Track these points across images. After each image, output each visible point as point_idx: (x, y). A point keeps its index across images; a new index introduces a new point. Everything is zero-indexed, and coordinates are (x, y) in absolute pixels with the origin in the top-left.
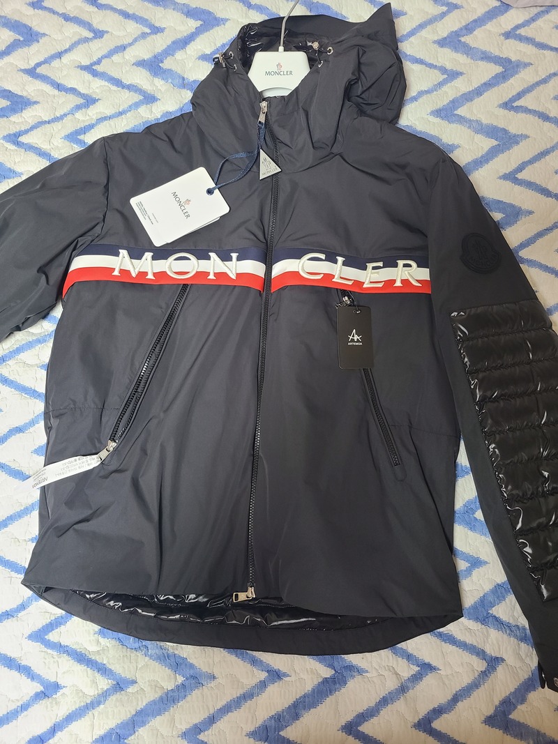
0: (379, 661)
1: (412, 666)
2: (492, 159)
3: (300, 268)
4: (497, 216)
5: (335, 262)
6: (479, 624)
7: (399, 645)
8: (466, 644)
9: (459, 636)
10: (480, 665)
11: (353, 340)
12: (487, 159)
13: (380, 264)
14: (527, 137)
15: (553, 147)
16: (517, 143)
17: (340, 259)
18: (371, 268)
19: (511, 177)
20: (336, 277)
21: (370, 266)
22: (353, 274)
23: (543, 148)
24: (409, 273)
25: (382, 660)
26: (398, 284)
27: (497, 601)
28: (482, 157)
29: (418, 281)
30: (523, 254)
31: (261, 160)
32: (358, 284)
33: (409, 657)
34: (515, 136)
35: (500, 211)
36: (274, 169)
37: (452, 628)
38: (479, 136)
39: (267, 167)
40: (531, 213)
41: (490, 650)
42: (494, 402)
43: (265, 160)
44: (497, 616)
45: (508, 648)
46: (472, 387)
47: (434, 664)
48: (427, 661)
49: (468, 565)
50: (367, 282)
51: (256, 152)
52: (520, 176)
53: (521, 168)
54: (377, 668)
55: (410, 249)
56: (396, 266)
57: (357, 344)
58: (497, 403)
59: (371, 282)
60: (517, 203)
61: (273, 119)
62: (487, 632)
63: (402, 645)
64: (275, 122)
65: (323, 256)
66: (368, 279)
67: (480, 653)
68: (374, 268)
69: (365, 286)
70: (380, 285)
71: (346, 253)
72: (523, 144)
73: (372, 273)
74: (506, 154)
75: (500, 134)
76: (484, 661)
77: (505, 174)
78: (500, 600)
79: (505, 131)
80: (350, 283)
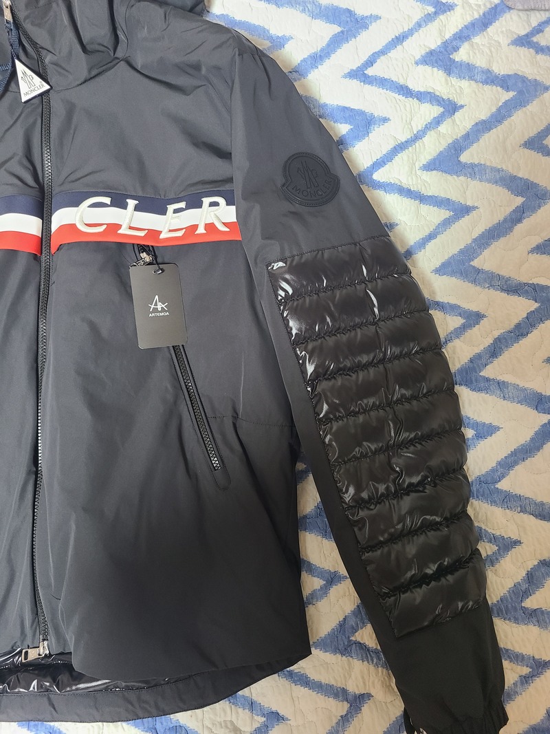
0: (212, 716)
1: (256, 717)
2: (334, 51)
3: (78, 218)
4: (342, 129)
5: (124, 206)
6: (339, 656)
7: (240, 693)
8: (321, 684)
9: (314, 675)
10: (341, 708)
11: (155, 310)
12: (328, 52)
13: (182, 205)
14: (377, 18)
15: (412, 29)
16: (366, 27)
17: (132, 203)
18: (172, 211)
19: (359, 74)
20: (123, 227)
21: (171, 208)
22: (149, 221)
23: (397, 32)
24: (215, 214)
25: (217, 715)
26: (201, 230)
27: (360, 625)
28: (322, 50)
29: (225, 224)
30: (377, 176)
31: (20, 74)
32: (154, 233)
33: (252, 705)
34: (363, 18)
35: (346, 120)
36: (40, 86)
37: (302, 666)
38: (318, 21)
39: (30, 85)
40: (385, 120)
41: (354, 687)
42: (330, 379)
43: (24, 73)
44: (362, 642)
45: (376, 682)
46: (301, 361)
47: (281, 713)
48: (274, 709)
49: (322, 582)
50: (166, 230)
51: (10, 64)
52: (370, 72)
53: (370, 62)
54: (210, 726)
55: (220, 181)
56: (199, 205)
57: (162, 314)
58: (333, 380)
59: (170, 231)
60: (368, 109)
61: (21, 15)
62: (349, 664)
63: (245, 692)
64: (25, 20)
65: (107, 200)
66: (167, 225)
67: (340, 693)
68: (176, 211)
69: (162, 236)
70: (180, 234)
71: (140, 194)
72: (373, 27)
73: (172, 218)
74: (353, 42)
75: (343, 18)
76: (345, 703)
77: (352, 70)
78: (363, 623)
79: (349, 12)
80: (142, 234)
